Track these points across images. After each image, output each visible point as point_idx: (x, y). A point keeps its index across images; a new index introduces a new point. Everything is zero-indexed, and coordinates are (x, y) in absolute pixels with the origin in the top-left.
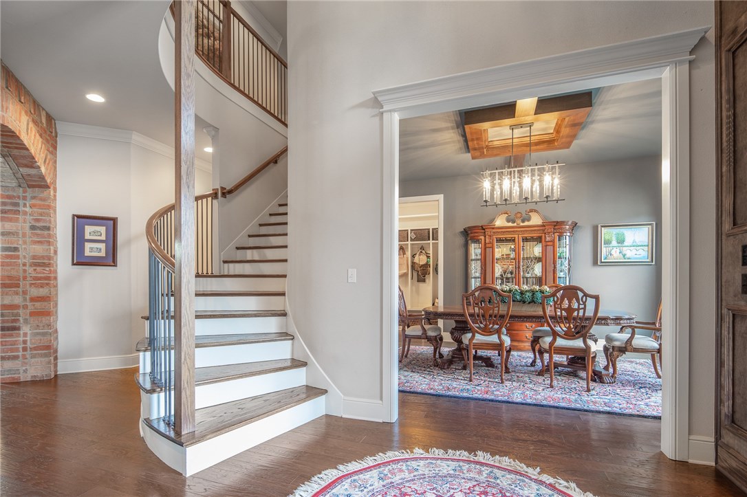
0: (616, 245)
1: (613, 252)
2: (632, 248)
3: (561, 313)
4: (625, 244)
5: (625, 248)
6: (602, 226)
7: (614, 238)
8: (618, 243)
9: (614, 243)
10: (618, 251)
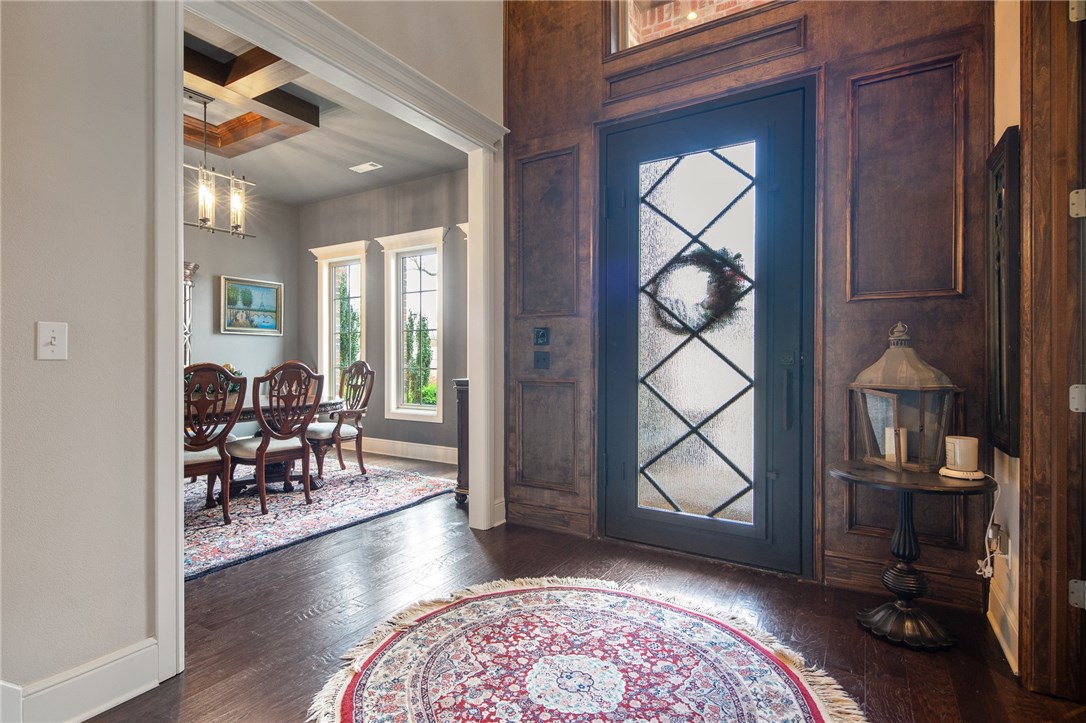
0: (242, 307)
1: (239, 316)
2: (260, 313)
3: (278, 403)
4: (253, 307)
5: (252, 313)
6: (226, 279)
7: (240, 298)
8: (245, 305)
9: (240, 304)
10: (244, 315)
